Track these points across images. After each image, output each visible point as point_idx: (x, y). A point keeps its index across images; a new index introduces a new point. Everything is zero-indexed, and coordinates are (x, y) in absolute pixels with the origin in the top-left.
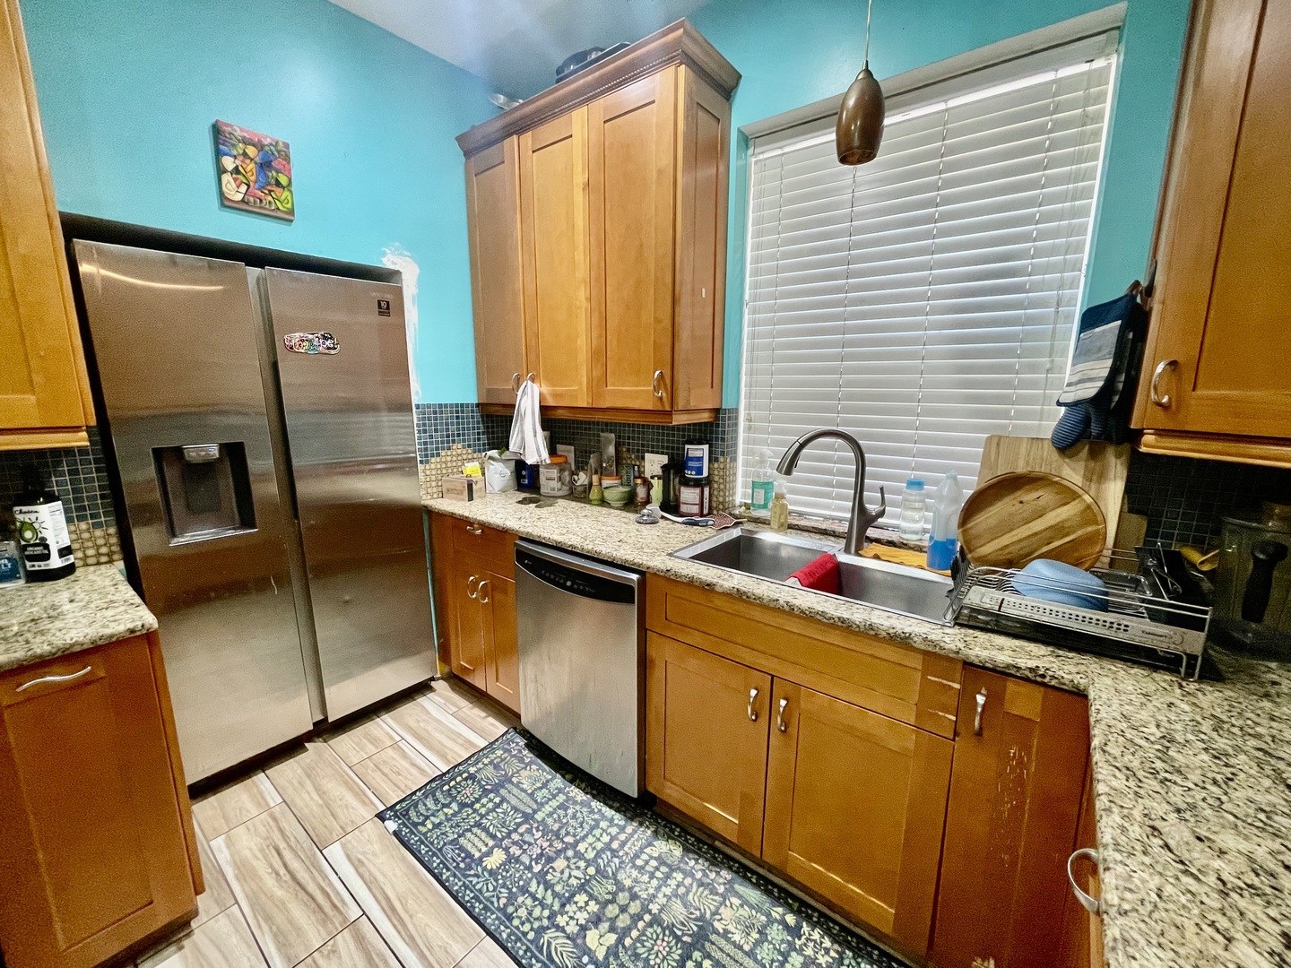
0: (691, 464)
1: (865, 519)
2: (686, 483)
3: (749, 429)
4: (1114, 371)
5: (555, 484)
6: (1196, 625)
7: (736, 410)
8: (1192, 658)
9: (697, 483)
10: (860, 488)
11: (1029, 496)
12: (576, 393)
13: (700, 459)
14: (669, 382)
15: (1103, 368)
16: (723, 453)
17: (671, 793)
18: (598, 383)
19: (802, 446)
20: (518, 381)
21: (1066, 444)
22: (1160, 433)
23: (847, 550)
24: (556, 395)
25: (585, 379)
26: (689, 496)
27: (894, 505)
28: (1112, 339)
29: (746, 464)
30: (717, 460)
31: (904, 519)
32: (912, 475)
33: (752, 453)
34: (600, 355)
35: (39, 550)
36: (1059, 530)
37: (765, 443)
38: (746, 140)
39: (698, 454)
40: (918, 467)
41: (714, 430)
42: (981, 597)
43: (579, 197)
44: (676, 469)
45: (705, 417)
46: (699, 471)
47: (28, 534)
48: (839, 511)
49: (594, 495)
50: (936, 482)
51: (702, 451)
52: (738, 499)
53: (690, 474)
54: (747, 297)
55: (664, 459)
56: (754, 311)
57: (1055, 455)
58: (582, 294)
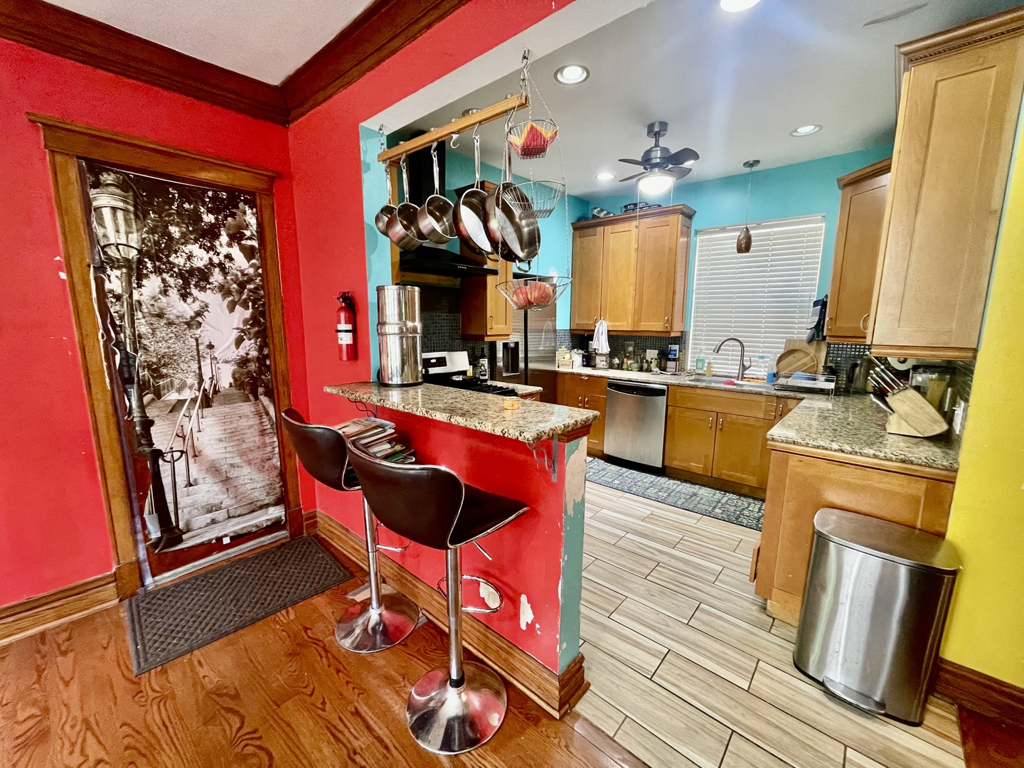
0: (672, 352)
1: (744, 368)
2: (670, 360)
3: (695, 339)
4: (820, 320)
5: (604, 363)
6: (832, 381)
7: (689, 332)
8: (832, 389)
9: (674, 360)
10: (742, 360)
11: (797, 355)
12: (625, 325)
13: (676, 350)
14: (670, 321)
15: (817, 319)
16: (684, 348)
17: (676, 464)
18: (637, 321)
19: (723, 343)
20: (596, 321)
21: (810, 341)
22: (830, 336)
23: (738, 380)
24: (613, 326)
25: (630, 320)
26: (671, 364)
27: (754, 366)
28: (819, 311)
29: (692, 353)
30: (681, 351)
31: (758, 371)
32: (761, 355)
33: (695, 349)
34: (638, 312)
35: (484, 373)
36: (805, 364)
37: (701, 344)
38: (697, 232)
39: (675, 348)
40: (763, 352)
41: (680, 340)
42: (782, 381)
43: (633, 253)
44: (664, 356)
45: (679, 334)
46: (675, 355)
47: (482, 368)
48: (734, 370)
49: (625, 366)
50: (768, 357)
51: (676, 347)
52: (689, 368)
53: (670, 356)
54: (694, 289)
55: (657, 352)
56: (697, 294)
57: (807, 344)
58: (632, 288)
